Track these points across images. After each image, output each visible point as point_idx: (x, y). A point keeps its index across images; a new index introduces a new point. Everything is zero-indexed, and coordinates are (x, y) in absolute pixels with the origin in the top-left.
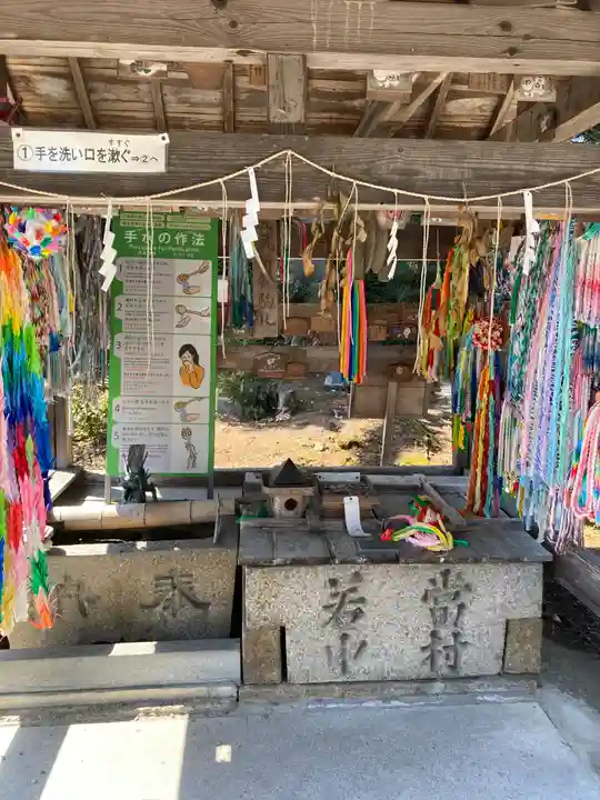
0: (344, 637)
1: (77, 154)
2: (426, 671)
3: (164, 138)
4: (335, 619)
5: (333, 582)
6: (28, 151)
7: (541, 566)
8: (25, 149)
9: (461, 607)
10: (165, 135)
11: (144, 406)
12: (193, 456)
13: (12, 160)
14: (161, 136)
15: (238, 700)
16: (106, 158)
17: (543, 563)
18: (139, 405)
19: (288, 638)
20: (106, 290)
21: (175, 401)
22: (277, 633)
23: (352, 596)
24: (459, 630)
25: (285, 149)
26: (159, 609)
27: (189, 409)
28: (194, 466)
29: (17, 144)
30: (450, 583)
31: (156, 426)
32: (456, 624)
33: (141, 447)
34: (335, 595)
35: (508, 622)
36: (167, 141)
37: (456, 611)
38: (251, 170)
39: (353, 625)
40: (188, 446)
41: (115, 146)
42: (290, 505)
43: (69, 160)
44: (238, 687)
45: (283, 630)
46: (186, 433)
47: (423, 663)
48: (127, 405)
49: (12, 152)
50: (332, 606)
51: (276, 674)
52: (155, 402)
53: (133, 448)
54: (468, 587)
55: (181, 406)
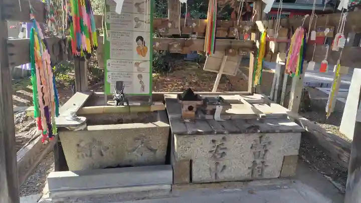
0: (217, 164)
2: (249, 177)
4: (214, 156)
5: (213, 141)
7: (300, 134)
9: (266, 151)
11: (120, 64)
12: (143, 87)
15: (171, 190)
17: (302, 133)
18: (118, 63)
19: (193, 164)
20: (120, 13)
21: (135, 62)
22: (189, 162)
23: (222, 147)
24: (265, 160)
26: (135, 152)
27: (141, 65)
28: (143, 91)
30: (262, 141)
31: (127, 73)
32: (263, 158)
33: (122, 82)
34: (214, 147)
35: (284, 157)
37: (264, 153)
39: (221, 159)
40: (141, 82)
42: (190, 108)
44: (171, 185)
45: (191, 161)
46: (140, 76)
47: (249, 174)
48: (113, 63)
50: (213, 151)
51: (187, 180)
52: (126, 62)
53: (118, 83)
54: (269, 143)
55: (137, 64)
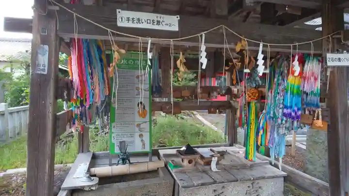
1: (143, 21)
3: (177, 17)
5: (215, 191)
6: (123, 19)
7: (283, 178)
8: (122, 18)
10: (178, 16)
11: (123, 126)
12: (144, 145)
13: (116, 22)
14: (176, 16)
16: (155, 23)
21: (136, 123)
23: (222, 195)
25: (222, 24)
27: (142, 126)
28: (144, 148)
29: (119, 16)
30: (254, 187)
31: (130, 133)
33: (124, 142)
36: (179, 18)
38: (203, 34)
40: (142, 140)
41: (159, 19)
42: (190, 162)
43: (140, 23)
46: (141, 136)
48: (118, 126)
49: (117, 19)
52: (129, 124)
53: (121, 143)
54: (260, 187)
55: (139, 125)
